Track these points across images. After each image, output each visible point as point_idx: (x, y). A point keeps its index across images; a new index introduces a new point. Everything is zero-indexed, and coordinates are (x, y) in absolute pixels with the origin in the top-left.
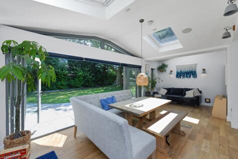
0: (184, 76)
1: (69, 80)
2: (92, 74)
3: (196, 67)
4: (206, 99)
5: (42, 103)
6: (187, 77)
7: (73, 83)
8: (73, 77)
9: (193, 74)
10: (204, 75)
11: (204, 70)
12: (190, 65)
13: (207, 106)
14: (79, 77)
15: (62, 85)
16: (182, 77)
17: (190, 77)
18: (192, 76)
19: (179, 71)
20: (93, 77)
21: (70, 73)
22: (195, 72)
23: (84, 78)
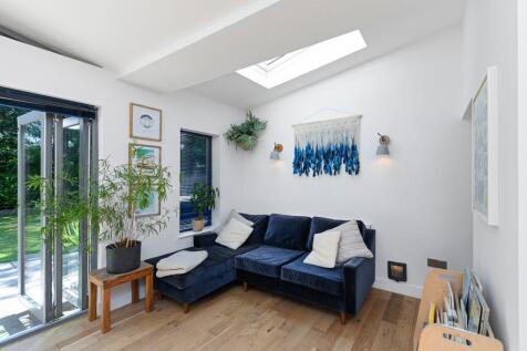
0: (319, 165)
3: (356, 129)
4: (390, 263)
6: (328, 170)
9: (346, 159)
10: (383, 161)
11: (384, 140)
12: (337, 121)
13: (394, 295)
16: (311, 172)
17: (337, 169)
18: (343, 166)
19: (303, 147)
22: (354, 148)
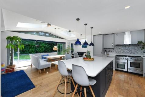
1: (36, 48)
2: (49, 45)
5: (20, 59)
7: (38, 50)
8: (39, 47)
14: (42, 47)
15: (32, 51)
20: (50, 47)
21: (37, 45)
23: (45, 47)
